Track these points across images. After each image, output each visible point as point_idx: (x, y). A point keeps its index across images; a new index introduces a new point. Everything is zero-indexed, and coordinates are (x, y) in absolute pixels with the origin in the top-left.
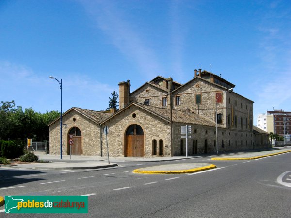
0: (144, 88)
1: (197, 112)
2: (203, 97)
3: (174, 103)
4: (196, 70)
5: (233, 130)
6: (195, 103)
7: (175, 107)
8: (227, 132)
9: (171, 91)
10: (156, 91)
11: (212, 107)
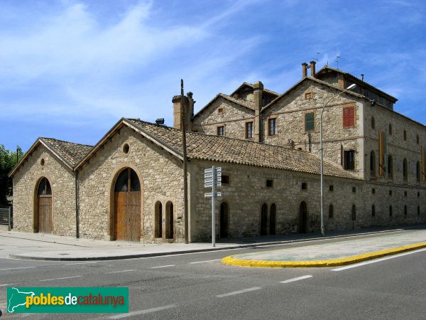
0: (215, 105)
1: (308, 148)
2: (319, 116)
3: (266, 132)
4: (305, 65)
5: (382, 184)
6: (303, 131)
7: (267, 140)
8: (367, 189)
9: (260, 109)
10: (236, 111)
11: (335, 137)
